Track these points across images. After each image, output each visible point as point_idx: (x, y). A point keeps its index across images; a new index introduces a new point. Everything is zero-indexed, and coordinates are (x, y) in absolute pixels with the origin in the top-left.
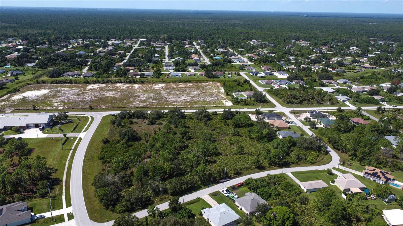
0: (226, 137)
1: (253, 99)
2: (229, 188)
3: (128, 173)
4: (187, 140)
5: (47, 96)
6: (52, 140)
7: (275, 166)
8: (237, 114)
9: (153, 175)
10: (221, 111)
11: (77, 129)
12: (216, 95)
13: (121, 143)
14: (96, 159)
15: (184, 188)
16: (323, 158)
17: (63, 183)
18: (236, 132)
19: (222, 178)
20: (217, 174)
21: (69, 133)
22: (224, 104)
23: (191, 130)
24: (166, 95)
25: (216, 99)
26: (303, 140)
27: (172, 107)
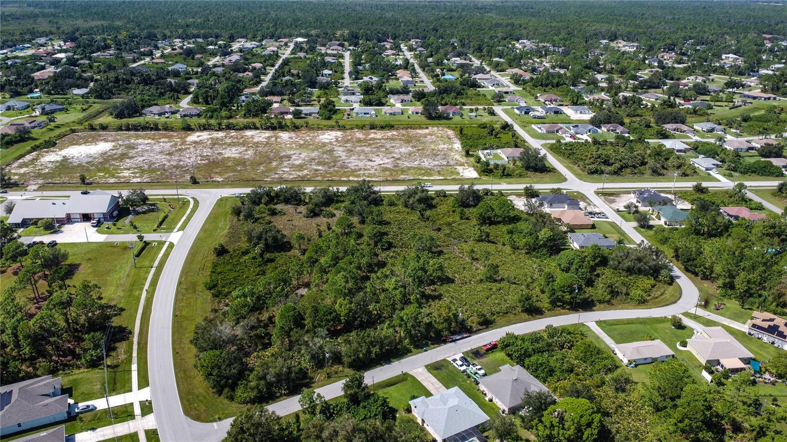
0: (463, 245)
1: (519, 163)
2: (467, 352)
3: (263, 319)
4: (383, 250)
5: (109, 156)
6: (115, 247)
7: (564, 308)
8: (485, 197)
9: (313, 325)
10: (453, 188)
11: (165, 224)
12: (445, 155)
13: (251, 255)
14: (201, 287)
15: (376, 352)
16: (662, 291)
17: (133, 337)
18: (483, 234)
19: (454, 333)
20: (443, 323)
21: (149, 233)
22: (461, 174)
23: (393, 229)
24: (344, 154)
25: (445, 163)
26: (622, 254)
27: (356, 179)
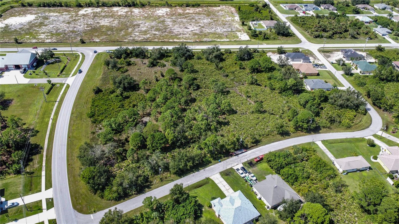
0: (241, 86)
1: (273, 30)
2: (245, 163)
3: (122, 139)
4: (194, 90)
5: (33, 24)
6: (34, 87)
7: (302, 132)
8: (254, 53)
9: (152, 145)
10: (235, 47)
11: (64, 72)
12: (230, 24)
13: (115, 94)
14: (85, 116)
15: (190, 165)
16: (360, 119)
17: (43, 151)
18: (253, 80)
19: (238, 150)
20: (231, 145)
21: (55, 77)
22: (240, 38)
23: (199, 76)
24: (171, 23)
25: (230, 30)
27: (178, 41)
